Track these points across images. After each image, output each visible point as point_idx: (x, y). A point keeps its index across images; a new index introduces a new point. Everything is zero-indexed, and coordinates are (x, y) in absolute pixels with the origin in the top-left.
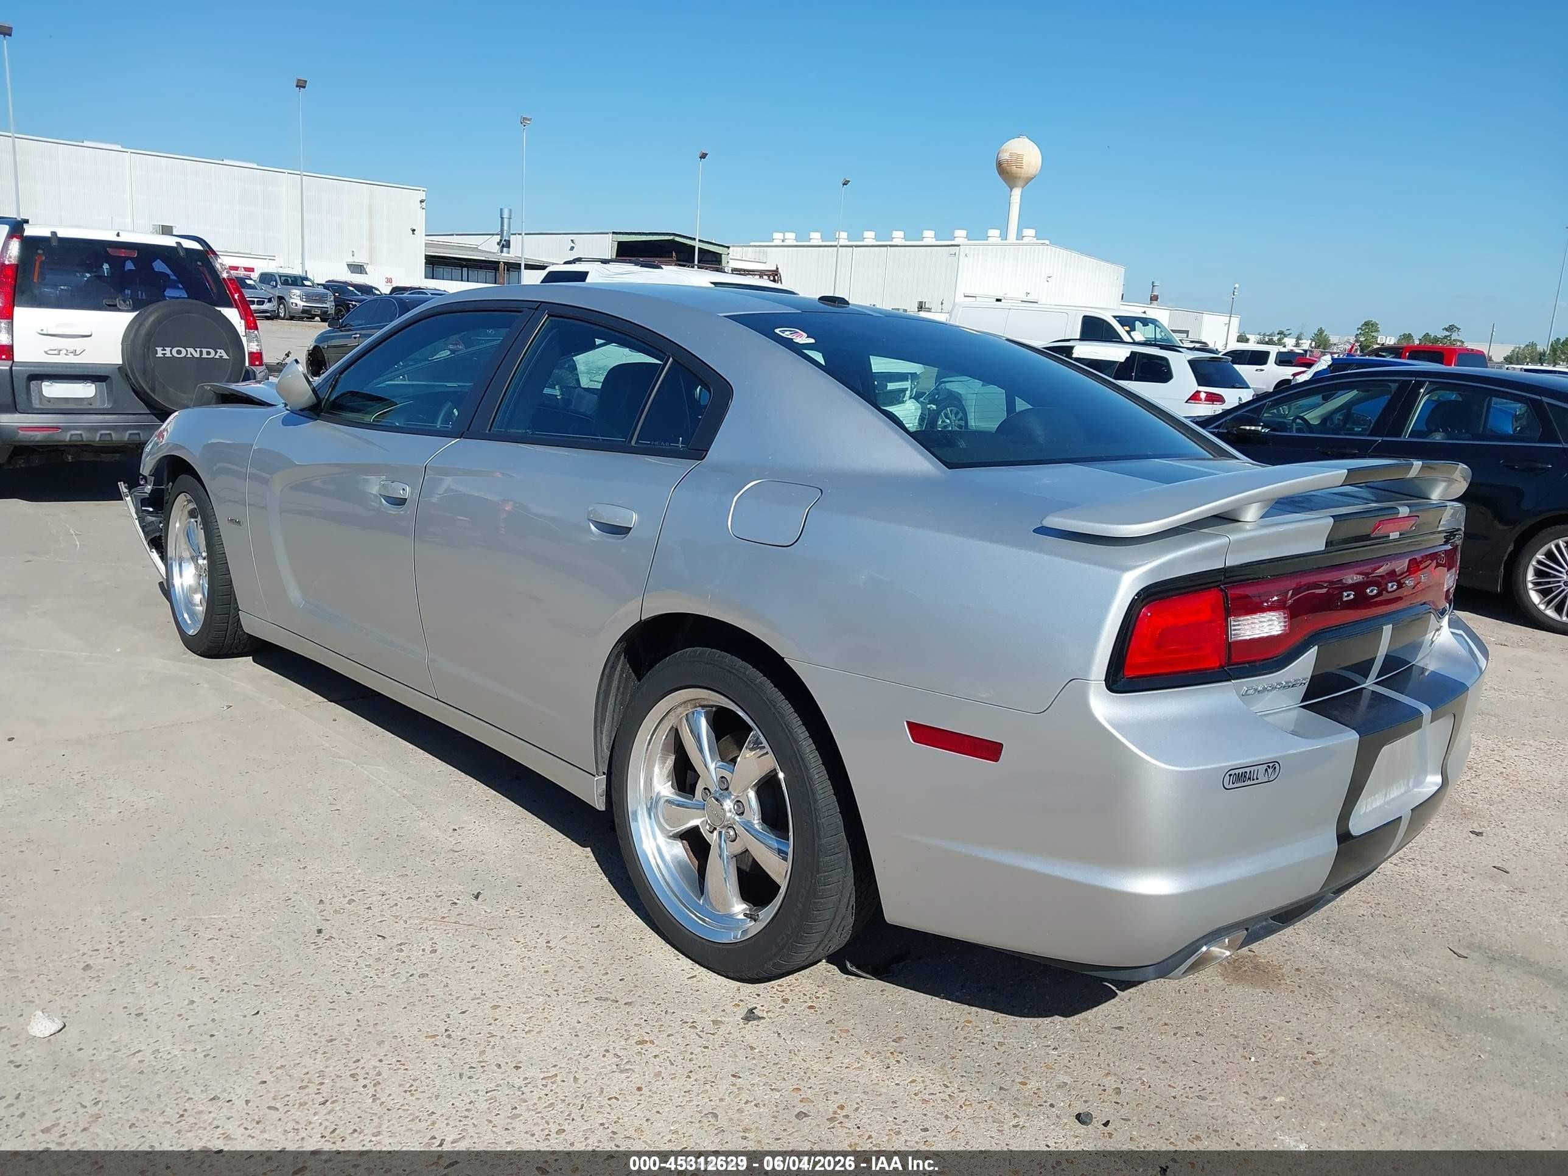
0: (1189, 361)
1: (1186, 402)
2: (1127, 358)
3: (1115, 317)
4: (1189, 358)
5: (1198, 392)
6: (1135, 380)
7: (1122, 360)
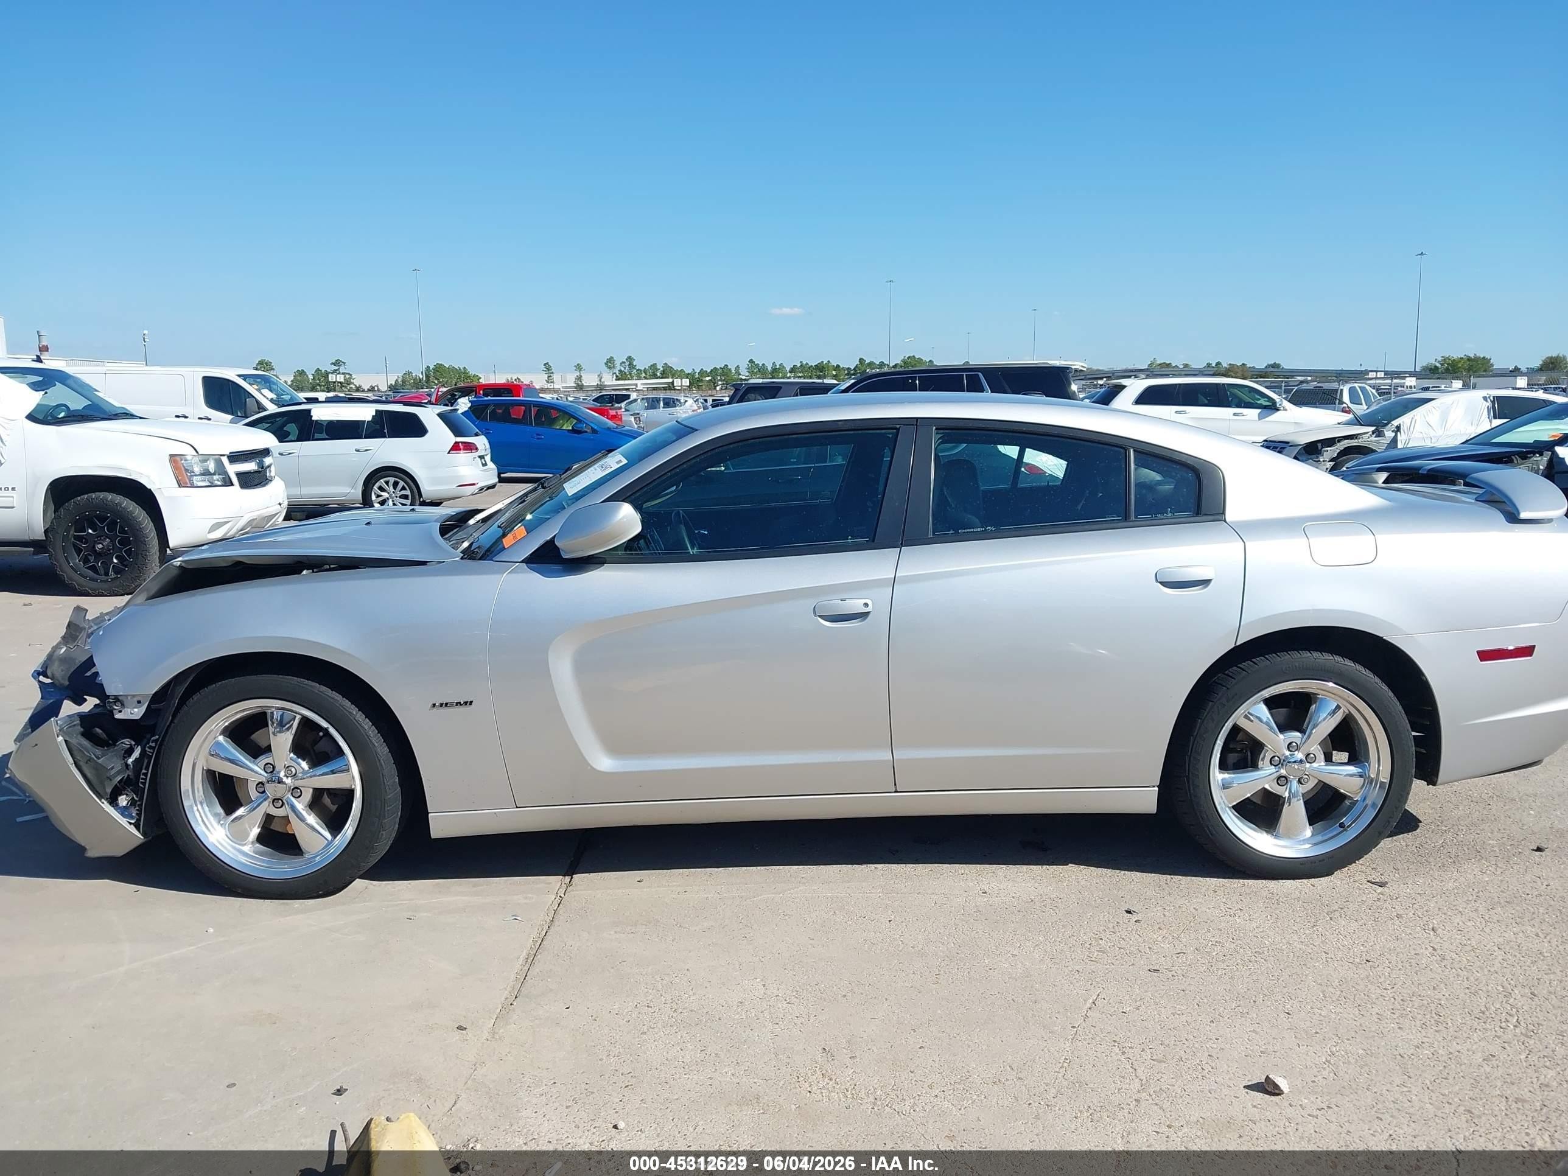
0: (438, 415)
1: (449, 453)
2: (373, 416)
3: (239, 376)
4: (438, 411)
5: (456, 443)
6: (389, 437)
7: (369, 418)
